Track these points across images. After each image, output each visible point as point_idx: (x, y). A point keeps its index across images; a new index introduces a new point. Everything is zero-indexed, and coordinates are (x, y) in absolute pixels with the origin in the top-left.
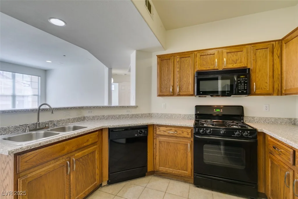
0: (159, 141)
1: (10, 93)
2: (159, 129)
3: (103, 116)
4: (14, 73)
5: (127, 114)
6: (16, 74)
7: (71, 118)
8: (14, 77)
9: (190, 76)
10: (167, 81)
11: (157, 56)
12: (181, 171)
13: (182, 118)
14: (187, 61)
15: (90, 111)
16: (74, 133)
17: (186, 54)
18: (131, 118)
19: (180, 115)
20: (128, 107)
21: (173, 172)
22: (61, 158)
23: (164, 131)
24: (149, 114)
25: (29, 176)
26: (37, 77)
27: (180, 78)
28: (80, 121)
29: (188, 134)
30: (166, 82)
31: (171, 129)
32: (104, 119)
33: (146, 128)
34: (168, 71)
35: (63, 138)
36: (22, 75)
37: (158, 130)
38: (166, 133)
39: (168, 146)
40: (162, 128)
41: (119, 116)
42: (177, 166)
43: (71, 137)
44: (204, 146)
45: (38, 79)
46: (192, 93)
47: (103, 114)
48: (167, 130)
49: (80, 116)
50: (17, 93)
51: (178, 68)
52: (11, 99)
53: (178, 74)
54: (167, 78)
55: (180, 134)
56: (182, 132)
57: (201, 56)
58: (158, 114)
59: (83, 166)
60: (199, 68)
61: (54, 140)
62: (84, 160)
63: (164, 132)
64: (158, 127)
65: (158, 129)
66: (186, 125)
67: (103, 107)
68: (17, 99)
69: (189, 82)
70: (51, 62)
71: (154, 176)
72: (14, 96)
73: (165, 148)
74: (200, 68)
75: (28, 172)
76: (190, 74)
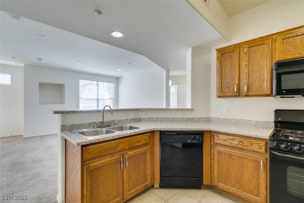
0: (218, 152)
1: (96, 97)
2: (218, 137)
3: (158, 118)
4: (98, 82)
5: (182, 117)
6: (99, 82)
7: (129, 118)
8: (98, 85)
9: (266, 70)
10: (230, 78)
11: (216, 50)
12: (249, 195)
13: (253, 126)
14: (259, 50)
15: (146, 113)
16: (127, 133)
17: (257, 41)
18: (186, 121)
19: (250, 121)
20: (182, 109)
21: (237, 193)
22: (116, 154)
23: (224, 140)
24: (208, 118)
25: (91, 165)
26: (112, 84)
27: (249, 73)
28: (136, 122)
29: (261, 148)
30: (228, 80)
31: (234, 139)
32: (158, 121)
33: (201, 134)
34: (231, 66)
35: (117, 136)
36: (102, 83)
37: (216, 138)
38: (228, 143)
39: (230, 159)
40: (221, 137)
41: (173, 119)
42: (243, 186)
43: (124, 136)
44: (288, 168)
45: (113, 85)
46: (269, 93)
47: (157, 117)
48: (229, 139)
49: (136, 117)
50: (100, 97)
51: (246, 61)
52: (96, 101)
53: (246, 69)
54: (229, 75)
55: (247, 146)
56: (251, 144)
57: (283, 39)
58: (218, 119)
59: (135, 164)
60: (280, 57)
61: (110, 137)
62: (136, 159)
63: (224, 142)
64: (216, 134)
65: (216, 136)
66: (256, 135)
67: (157, 109)
68: (100, 101)
69: (264, 78)
70: (120, 70)
71: (212, 191)
72: (98, 100)
73: (225, 161)
74: (283, 57)
75: (90, 162)
76: (266, 67)
